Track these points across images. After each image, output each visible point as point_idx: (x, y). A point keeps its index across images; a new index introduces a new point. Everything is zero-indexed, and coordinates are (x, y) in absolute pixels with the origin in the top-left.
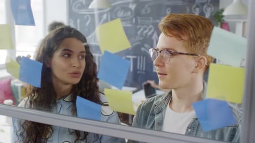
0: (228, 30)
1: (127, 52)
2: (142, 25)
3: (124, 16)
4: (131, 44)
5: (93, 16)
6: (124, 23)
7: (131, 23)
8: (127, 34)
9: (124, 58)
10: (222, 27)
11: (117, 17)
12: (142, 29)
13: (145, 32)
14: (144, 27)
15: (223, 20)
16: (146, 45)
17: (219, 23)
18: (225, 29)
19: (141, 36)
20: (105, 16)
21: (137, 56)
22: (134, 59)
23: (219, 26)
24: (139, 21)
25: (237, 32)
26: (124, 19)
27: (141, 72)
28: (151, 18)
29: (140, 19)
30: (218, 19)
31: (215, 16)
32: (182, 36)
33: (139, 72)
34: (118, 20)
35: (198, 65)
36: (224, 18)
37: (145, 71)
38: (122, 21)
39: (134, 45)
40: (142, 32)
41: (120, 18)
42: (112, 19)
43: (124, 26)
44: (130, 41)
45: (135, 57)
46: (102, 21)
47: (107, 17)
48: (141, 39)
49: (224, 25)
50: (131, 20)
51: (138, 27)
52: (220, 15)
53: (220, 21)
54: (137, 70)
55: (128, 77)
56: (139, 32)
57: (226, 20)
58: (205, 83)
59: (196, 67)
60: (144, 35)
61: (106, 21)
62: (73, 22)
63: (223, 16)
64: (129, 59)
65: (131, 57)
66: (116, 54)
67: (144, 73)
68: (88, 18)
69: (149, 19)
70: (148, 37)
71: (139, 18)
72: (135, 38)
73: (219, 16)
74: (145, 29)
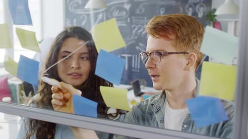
0: (221, 29)
1: (122, 51)
2: (137, 25)
3: (119, 15)
4: (126, 44)
5: (88, 15)
6: (119, 22)
7: (126, 23)
8: (122, 33)
9: (119, 56)
10: (214, 27)
11: (112, 17)
12: (136, 28)
13: (140, 31)
14: (139, 26)
15: (216, 20)
16: (141, 44)
17: (212, 22)
18: (218, 28)
19: (136, 35)
20: (100, 16)
21: (132, 54)
22: (129, 57)
23: (211, 25)
24: (134, 20)
25: (229, 31)
26: (119, 19)
27: (136, 70)
28: (145, 18)
29: (135, 19)
30: (211, 18)
31: (208, 16)
32: (169, 35)
33: (133, 70)
34: (114, 20)
35: (189, 62)
36: (216, 18)
37: (140, 69)
38: (117, 20)
39: (129, 44)
40: (137, 31)
41: (116, 17)
42: (108, 19)
43: (119, 25)
44: (125, 41)
45: (130, 55)
46: (98, 20)
47: (103, 17)
48: (136, 38)
49: (216, 25)
50: (126, 19)
51: (133, 26)
52: (213, 14)
53: (212, 20)
54: (132, 68)
55: (123, 75)
56: (134, 32)
57: (218, 19)
58: (198, 80)
59: (187, 64)
60: (139, 34)
61: (102, 21)
62: (69, 22)
63: (215, 16)
64: (124, 58)
65: (126, 56)
66: (111, 52)
67: (139, 71)
68: (84, 17)
69: (143, 19)
70: (142, 36)
71: (133, 17)
72: (130, 37)
73: (211, 16)
74: (140, 28)
